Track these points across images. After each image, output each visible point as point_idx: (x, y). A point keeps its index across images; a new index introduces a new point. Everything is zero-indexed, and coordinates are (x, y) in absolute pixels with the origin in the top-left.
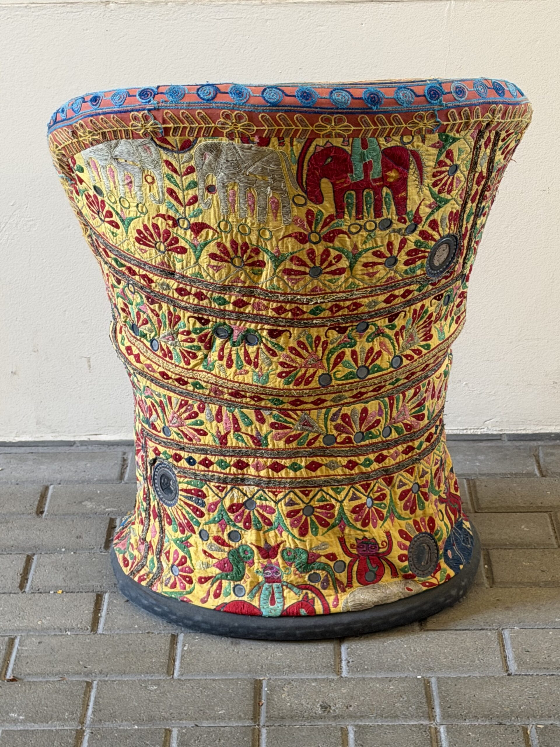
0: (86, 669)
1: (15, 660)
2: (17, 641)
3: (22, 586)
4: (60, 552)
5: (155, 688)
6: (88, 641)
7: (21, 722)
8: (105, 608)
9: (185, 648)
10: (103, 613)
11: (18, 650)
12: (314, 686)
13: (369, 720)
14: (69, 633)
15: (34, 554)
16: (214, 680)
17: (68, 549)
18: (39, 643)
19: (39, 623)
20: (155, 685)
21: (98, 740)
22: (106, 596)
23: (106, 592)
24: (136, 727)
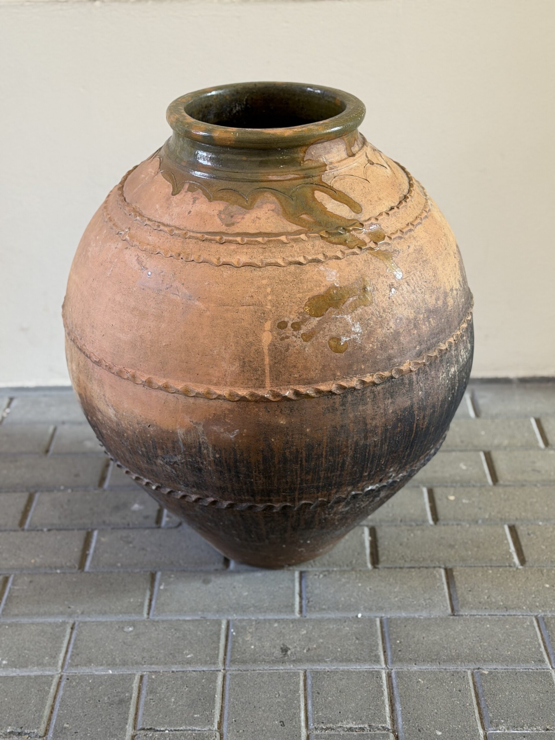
0: (69, 610)
1: (6, 600)
2: (11, 580)
3: (22, 523)
4: (59, 490)
5: (131, 629)
6: (74, 579)
7: (4, 667)
8: (93, 545)
9: (162, 587)
10: (91, 551)
11: (10, 589)
12: (276, 627)
13: (326, 664)
14: (58, 571)
15: (36, 492)
16: (185, 621)
17: (66, 488)
18: (31, 582)
19: (33, 561)
20: (131, 626)
21: (73, 687)
22: (96, 533)
23: (95, 529)
24: (110, 672)
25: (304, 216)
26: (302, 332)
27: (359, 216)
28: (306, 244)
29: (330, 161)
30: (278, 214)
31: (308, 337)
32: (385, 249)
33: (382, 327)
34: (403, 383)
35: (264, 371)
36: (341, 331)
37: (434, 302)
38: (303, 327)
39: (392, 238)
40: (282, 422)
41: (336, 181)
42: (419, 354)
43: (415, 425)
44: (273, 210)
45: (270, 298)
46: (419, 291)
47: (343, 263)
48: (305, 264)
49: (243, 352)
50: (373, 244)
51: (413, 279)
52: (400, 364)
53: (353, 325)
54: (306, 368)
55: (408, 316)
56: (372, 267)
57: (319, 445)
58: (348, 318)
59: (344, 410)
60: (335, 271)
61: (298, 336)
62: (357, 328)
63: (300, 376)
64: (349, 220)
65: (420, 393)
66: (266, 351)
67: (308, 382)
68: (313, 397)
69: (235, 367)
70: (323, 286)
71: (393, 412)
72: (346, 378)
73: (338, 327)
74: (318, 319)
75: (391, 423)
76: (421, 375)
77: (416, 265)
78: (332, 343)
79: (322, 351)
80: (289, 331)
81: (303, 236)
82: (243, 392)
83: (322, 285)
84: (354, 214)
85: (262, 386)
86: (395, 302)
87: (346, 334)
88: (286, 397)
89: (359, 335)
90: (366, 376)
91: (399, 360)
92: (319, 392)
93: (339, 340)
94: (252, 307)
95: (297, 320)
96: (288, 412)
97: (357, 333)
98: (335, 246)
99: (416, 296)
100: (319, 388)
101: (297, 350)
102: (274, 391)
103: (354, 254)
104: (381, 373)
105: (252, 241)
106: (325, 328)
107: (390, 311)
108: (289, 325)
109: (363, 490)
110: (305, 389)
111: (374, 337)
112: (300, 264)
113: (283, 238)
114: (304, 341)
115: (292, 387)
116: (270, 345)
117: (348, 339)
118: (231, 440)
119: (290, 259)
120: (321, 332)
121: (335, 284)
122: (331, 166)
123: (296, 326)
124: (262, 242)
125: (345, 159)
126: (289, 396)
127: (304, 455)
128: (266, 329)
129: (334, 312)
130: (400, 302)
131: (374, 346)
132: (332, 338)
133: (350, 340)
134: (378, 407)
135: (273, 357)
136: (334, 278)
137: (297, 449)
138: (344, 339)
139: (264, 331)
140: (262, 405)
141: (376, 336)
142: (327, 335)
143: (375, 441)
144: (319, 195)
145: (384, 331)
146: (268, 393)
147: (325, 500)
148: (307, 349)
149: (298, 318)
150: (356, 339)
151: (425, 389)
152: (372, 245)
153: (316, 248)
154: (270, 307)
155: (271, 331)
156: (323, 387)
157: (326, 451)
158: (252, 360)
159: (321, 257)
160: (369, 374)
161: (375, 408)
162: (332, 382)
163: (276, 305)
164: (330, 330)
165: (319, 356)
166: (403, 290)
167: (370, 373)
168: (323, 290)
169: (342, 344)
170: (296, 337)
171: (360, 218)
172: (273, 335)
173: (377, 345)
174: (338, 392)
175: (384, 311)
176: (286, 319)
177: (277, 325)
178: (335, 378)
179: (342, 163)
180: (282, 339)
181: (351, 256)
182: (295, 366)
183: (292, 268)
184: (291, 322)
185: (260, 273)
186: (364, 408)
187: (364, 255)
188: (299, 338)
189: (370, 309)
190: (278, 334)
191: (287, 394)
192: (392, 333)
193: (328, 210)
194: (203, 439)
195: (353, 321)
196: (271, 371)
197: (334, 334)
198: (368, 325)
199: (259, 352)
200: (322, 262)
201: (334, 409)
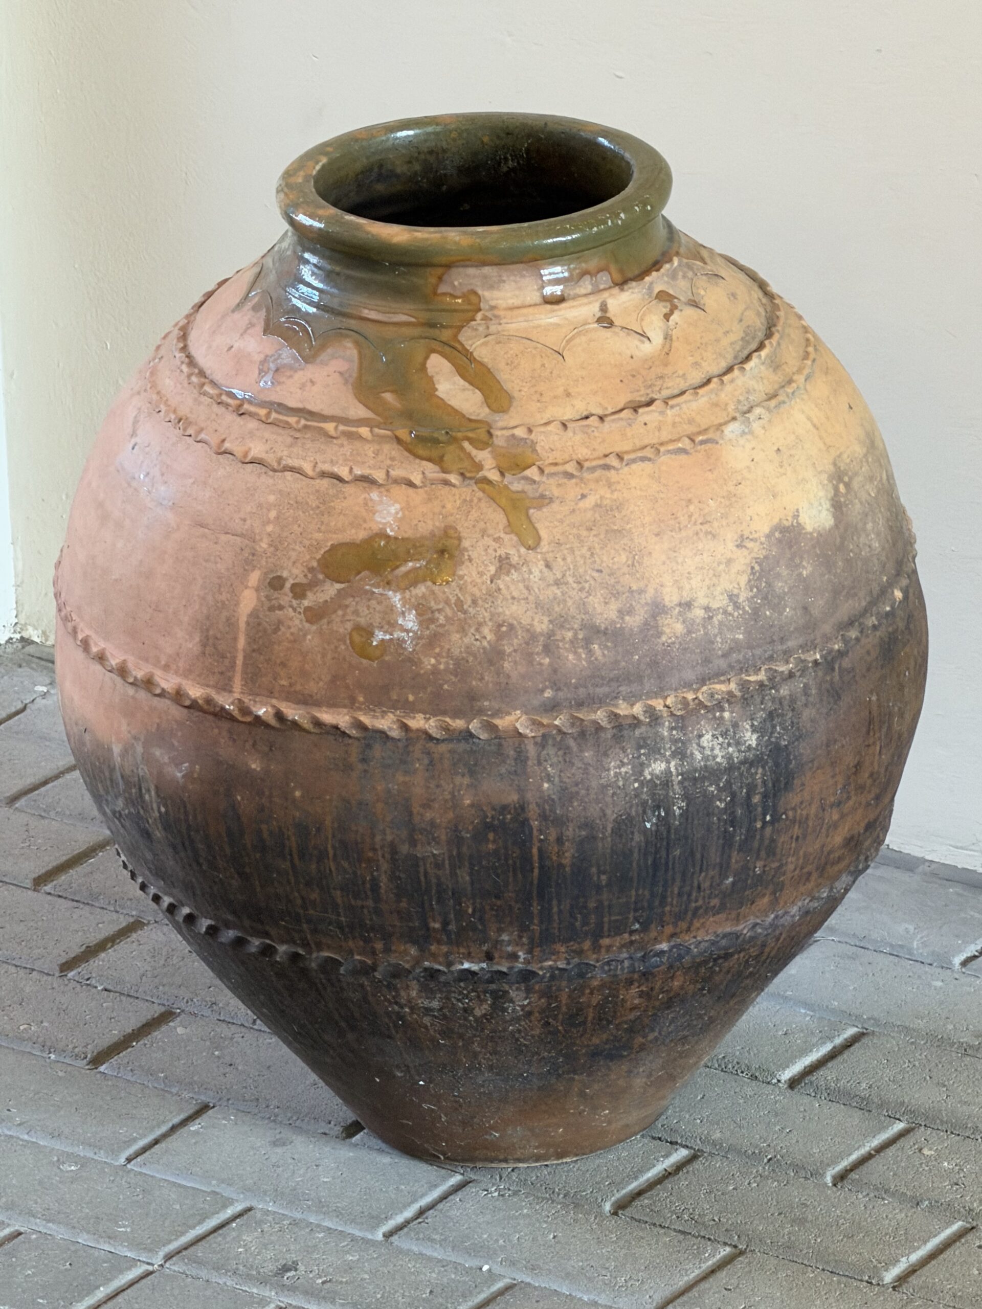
25: (388, 396)
26: (306, 603)
27: (497, 417)
28: (367, 446)
29: (493, 303)
30: (346, 382)
31: (314, 615)
32: (519, 489)
33: (463, 631)
34: (499, 752)
35: (234, 658)
36: (377, 619)
37: (613, 615)
38: (309, 594)
39: (546, 472)
40: (253, 766)
41: (485, 344)
42: (553, 707)
43: (535, 851)
44: (341, 373)
45: (270, 528)
46: (575, 585)
47: (417, 497)
48: (347, 482)
49: (208, 618)
50: (498, 473)
51: (564, 559)
52: (497, 713)
53: (403, 613)
54: (304, 674)
55: (532, 625)
56: (474, 514)
57: (318, 830)
58: (396, 599)
59: (365, 771)
60: (398, 506)
61: (299, 610)
62: (410, 621)
63: (291, 685)
64: (470, 420)
65: (546, 785)
66: (242, 625)
67: (305, 700)
68: (308, 732)
69: (192, 645)
70: (365, 529)
71: (472, 805)
72: (374, 711)
73: (372, 611)
74: (338, 586)
75: (470, 828)
76: (551, 751)
77: (584, 533)
78: (357, 638)
79: (336, 648)
80: (286, 597)
81: (364, 431)
82: (195, 692)
83: (365, 525)
84: (487, 410)
85: (226, 688)
86: (504, 591)
87: (386, 627)
88: (258, 718)
89: (411, 634)
90: (414, 718)
91: (496, 706)
92: (318, 723)
93: (371, 634)
94: (238, 539)
95: (301, 579)
96: (266, 749)
97: (408, 631)
98: (418, 461)
99: (563, 594)
100: (318, 715)
101: (292, 634)
102: (244, 702)
103: (446, 483)
104: (448, 720)
105: (281, 421)
106: (347, 606)
107: (487, 606)
108: (288, 585)
109: (449, 964)
110: (294, 712)
111: (442, 648)
112: (340, 479)
113: (330, 427)
114: (307, 621)
115: (274, 701)
116: (251, 615)
117: (388, 637)
118: (178, 782)
119: (327, 467)
120: (340, 613)
121: (388, 530)
122: (489, 314)
123: (299, 591)
124: (295, 426)
125: (535, 305)
126: (264, 718)
127: (294, 845)
128: (250, 584)
129: (370, 580)
130: (515, 594)
131: (440, 663)
132: (358, 628)
133: (391, 640)
134: (438, 786)
135: (251, 640)
136: (390, 519)
137: (280, 828)
138: (380, 635)
139: (247, 587)
140: (226, 725)
141: (447, 647)
142: (349, 620)
143: (434, 855)
144: (438, 365)
145: (466, 640)
146: (232, 703)
147: (369, 962)
148: (309, 637)
149: (305, 576)
150: (404, 641)
151: (561, 782)
152: (494, 476)
153: (380, 458)
154: (264, 545)
155: (257, 590)
156: (327, 717)
157: (333, 847)
158: (219, 636)
159: (379, 476)
160: (422, 716)
161: (432, 786)
162: (345, 711)
163: (277, 544)
164: (356, 613)
165: (329, 656)
166: (530, 572)
167: (424, 713)
168: (361, 535)
169: (375, 643)
170: (295, 610)
171: (496, 421)
172: (258, 599)
173: (447, 663)
174: (354, 732)
175: (474, 602)
176: (285, 574)
177: (268, 580)
178: (352, 703)
179: (516, 312)
180: (272, 609)
181: (440, 487)
182: (283, 665)
183: (325, 482)
184: (292, 581)
185: (271, 481)
186: (407, 779)
187: (469, 491)
188: (300, 613)
189: (444, 593)
190: (267, 597)
191: (261, 712)
192: (484, 648)
193: (437, 393)
194: (143, 770)
195: (404, 606)
196: (245, 664)
197: (362, 621)
198: (432, 620)
199: (231, 623)
200: (381, 485)
201: (348, 767)
